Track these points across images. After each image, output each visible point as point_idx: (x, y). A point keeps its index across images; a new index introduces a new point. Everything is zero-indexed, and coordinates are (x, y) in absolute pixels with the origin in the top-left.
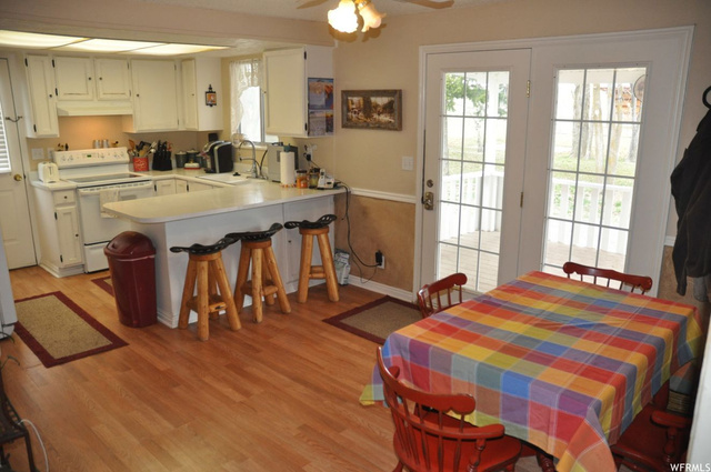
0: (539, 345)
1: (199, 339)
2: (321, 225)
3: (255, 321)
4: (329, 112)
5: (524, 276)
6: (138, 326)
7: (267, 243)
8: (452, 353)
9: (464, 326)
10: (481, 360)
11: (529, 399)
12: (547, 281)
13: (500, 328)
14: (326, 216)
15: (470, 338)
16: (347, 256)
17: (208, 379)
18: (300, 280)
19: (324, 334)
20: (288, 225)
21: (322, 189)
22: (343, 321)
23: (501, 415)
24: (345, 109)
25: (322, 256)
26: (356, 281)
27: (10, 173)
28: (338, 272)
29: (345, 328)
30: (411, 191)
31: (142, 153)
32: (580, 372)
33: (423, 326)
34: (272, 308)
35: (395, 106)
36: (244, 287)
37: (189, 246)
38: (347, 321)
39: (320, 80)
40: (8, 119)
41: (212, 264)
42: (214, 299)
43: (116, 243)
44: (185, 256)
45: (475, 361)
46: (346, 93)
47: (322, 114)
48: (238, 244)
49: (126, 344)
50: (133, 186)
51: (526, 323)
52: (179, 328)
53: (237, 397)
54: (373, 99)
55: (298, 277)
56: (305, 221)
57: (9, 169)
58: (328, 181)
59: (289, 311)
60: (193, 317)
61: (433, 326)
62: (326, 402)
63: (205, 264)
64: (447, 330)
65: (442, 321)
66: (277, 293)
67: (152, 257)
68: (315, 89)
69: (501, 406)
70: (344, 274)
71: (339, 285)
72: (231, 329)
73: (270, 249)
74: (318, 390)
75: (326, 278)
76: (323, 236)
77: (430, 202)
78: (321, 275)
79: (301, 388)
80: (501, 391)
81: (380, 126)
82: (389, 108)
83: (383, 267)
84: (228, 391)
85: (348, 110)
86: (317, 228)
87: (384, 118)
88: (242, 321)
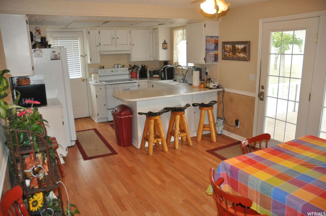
0: (300, 175)
1: (148, 154)
2: (210, 105)
3: (174, 148)
4: (216, 52)
5: (302, 137)
6: (124, 146)
7: (183, 113)
8: (249, 175)
9: (260, 161)
10: (264, 180)
11: (286, 204)
12: (315, 141)
13: (279, 164)
14: (212, 101)
15: (262, 168)
16: (222, 121)
17: (148, 173)
18: (198, 131)
19: (205, 157)
20: (194, 105)
21: (211, 89)
22: (216, 152)
23: (271, 210)
24: (224, 50)
25: (209, 120)
26: (226, 133)
27: (81, 78)
28: (217, 128)
29: (216, 155)
30: (254, 91)
31: (134, 70)
32: (320, 194)
33: (239, 159)
34: (184, 143)
35: (247, 49)
36: (171, 133)
37: (146, 112)
38: (218, 152)
39: (212, 37)
40: (82, 56)
41: (156, 121)
42: (157, 137)
43: (116, 109)
44: (144, 116)
45: (260, 180)
46: (224, 43)
47: (212, 53)
48: (169, 113)
49: (117, 154)
50: (129, 85)
51: (295, 163)
52: (141, 148)
53: (159, 183)
54: (237, 46)
55: (197, 129)
56: (202, 103)
57: (81, 76)
58: (214, 84)
59: (191, 145)
60: (147, 144)
61: (244, 160)
62: (199, 190)
63: (153, 121)
64: (251, 162)
65: (250, 157)
66: (186, 136)
67: (131, 116)
68: (209, 41)
69: (272, 206)
70: (220, 129)
71: (217, 135)
72: (163, 151)
73: (184, 115)
74: (196, 183)
75: (210, 130)
76: (210, 111)
77: (262, 96)
78: (208, 129)
79: (189, 182)
80: (272, 198)
81: (239, 59)
82: (244, 50)
83: (238, 127)
84: (155, 179)
85: (225, 51)
86: (207, 107)
87: (242, 55)
88: (168, 148)
